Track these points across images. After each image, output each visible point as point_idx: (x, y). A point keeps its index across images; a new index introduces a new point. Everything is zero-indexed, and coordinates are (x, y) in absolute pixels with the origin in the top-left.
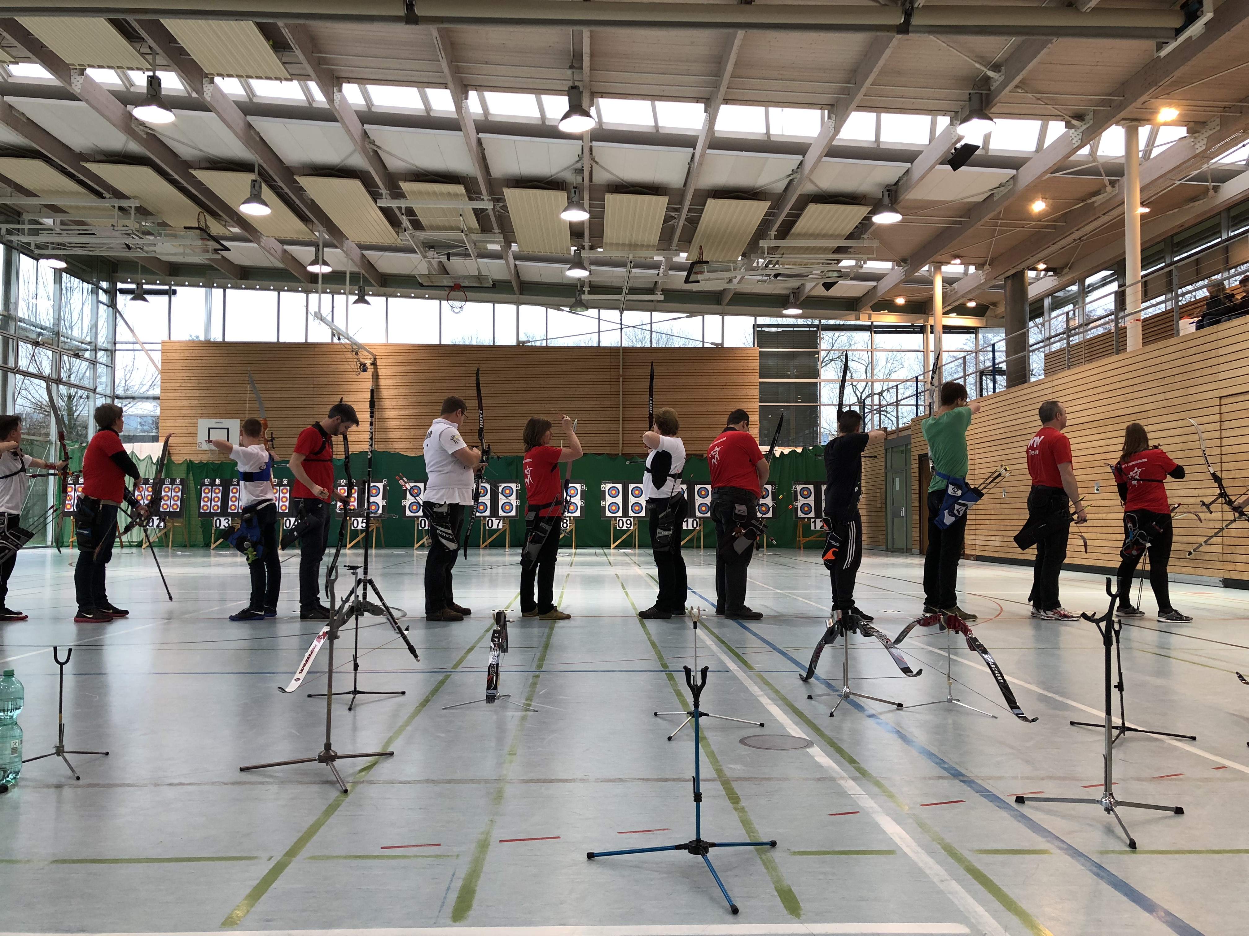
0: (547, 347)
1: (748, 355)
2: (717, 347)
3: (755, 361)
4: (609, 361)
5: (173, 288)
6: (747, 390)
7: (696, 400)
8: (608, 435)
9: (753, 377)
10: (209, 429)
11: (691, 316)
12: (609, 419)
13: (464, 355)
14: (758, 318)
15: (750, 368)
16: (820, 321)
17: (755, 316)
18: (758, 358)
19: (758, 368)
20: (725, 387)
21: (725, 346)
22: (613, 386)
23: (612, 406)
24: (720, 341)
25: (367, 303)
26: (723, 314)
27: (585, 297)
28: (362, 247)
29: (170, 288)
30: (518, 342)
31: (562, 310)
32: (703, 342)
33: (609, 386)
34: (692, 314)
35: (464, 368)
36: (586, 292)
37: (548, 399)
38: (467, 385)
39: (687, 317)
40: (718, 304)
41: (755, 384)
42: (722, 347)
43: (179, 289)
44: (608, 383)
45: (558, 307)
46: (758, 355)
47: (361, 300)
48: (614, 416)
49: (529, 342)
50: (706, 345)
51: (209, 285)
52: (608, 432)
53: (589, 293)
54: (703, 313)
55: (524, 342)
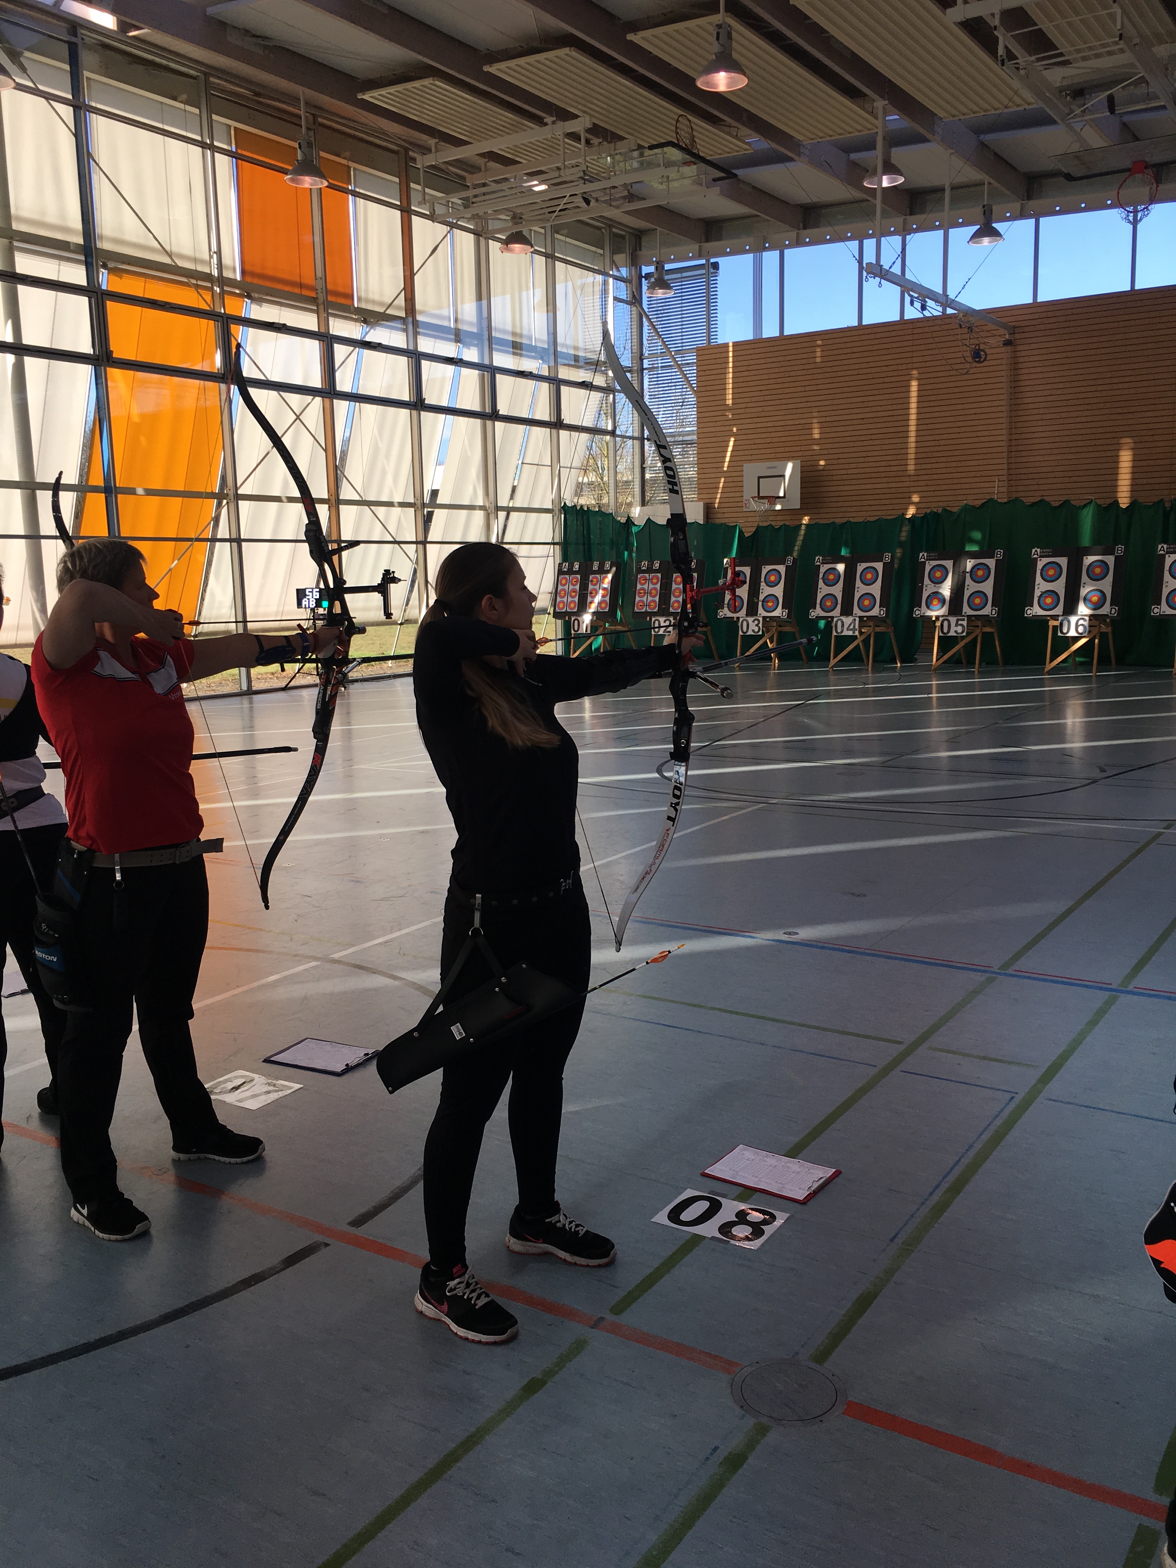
5: (712, 260)
10: (759, 478)
25: (996, 234)
28: (979, 129)
29: (708, 261)
43: (720, 260)
47: (987, 231)
51: (759, 248)
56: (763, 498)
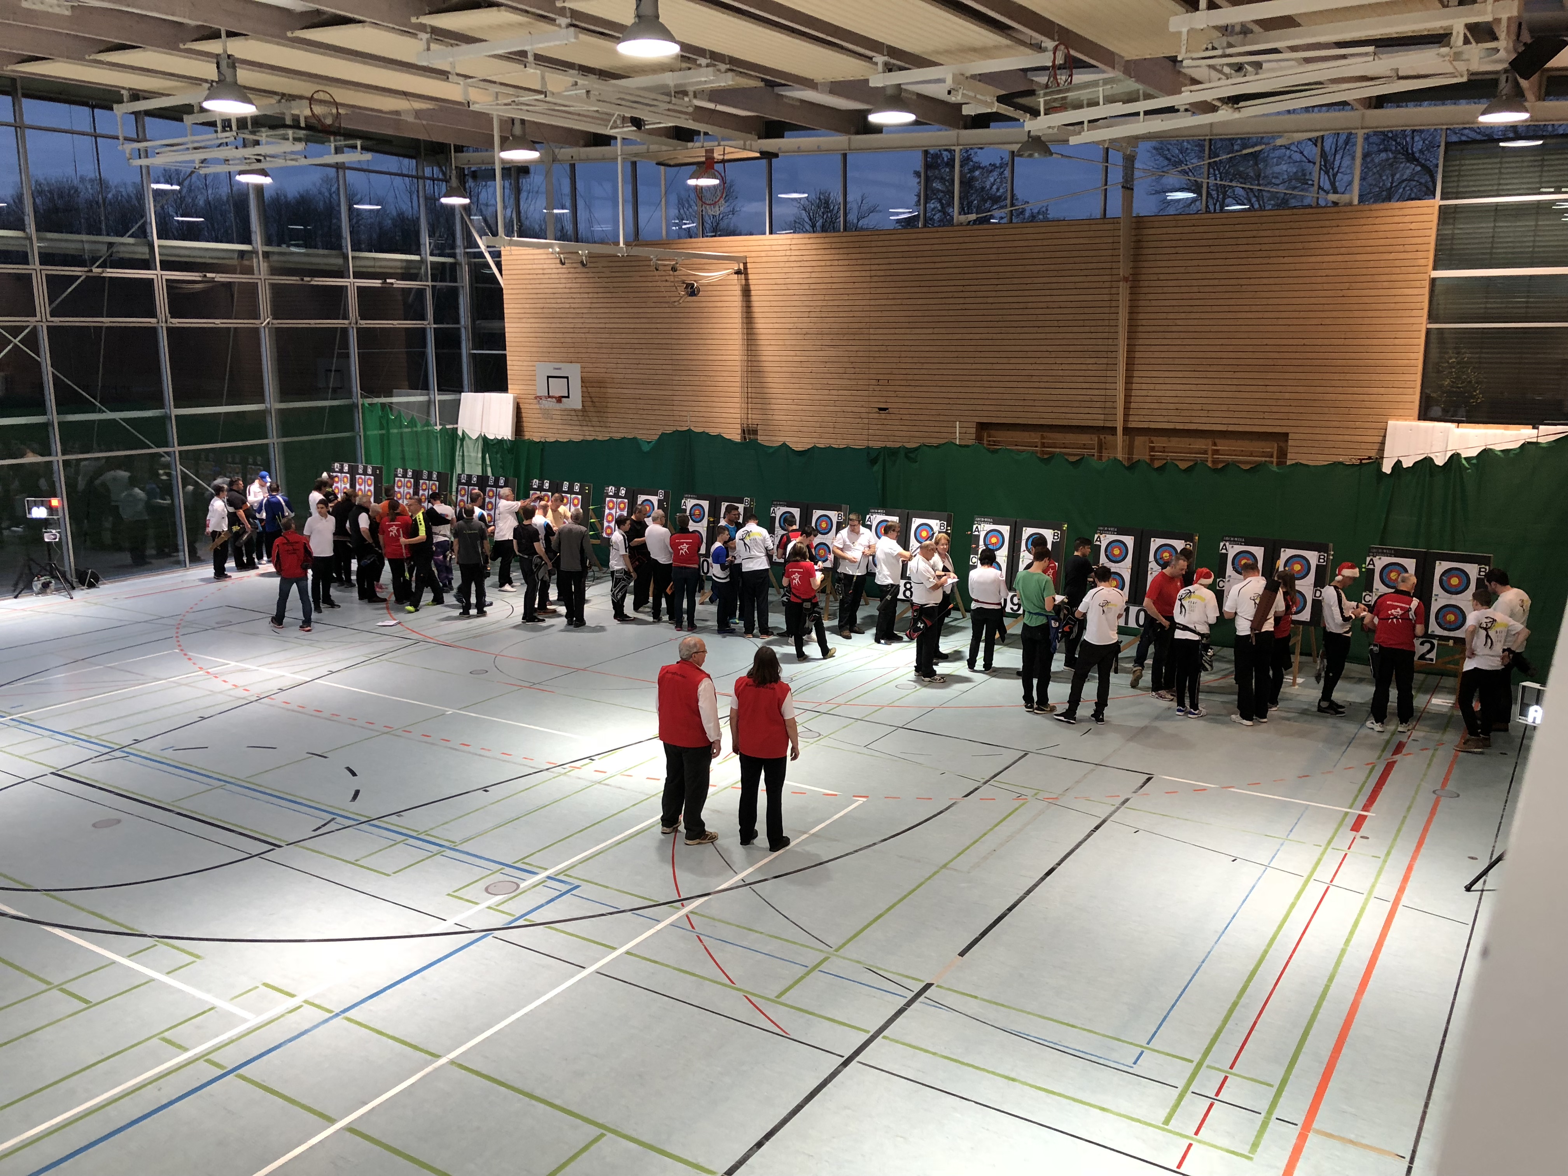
1: (1408, 219)
3: (1423, 233)
4: (1109, 246)
8: (1103, 392)
9: (1418, 269)
10: (548, 377)
12: (1105, 361)
13: (869, 250)
15: (1408, 248)
18: (1435, 222)
19: (1432, 247)
33: (1106, 297)
35: (869, 273)
41: (1419, 283)
44: (1106, 291)
46: (1434, 216)
48: (1113, 354)
52: (1103, 386)
56: (552, 397)
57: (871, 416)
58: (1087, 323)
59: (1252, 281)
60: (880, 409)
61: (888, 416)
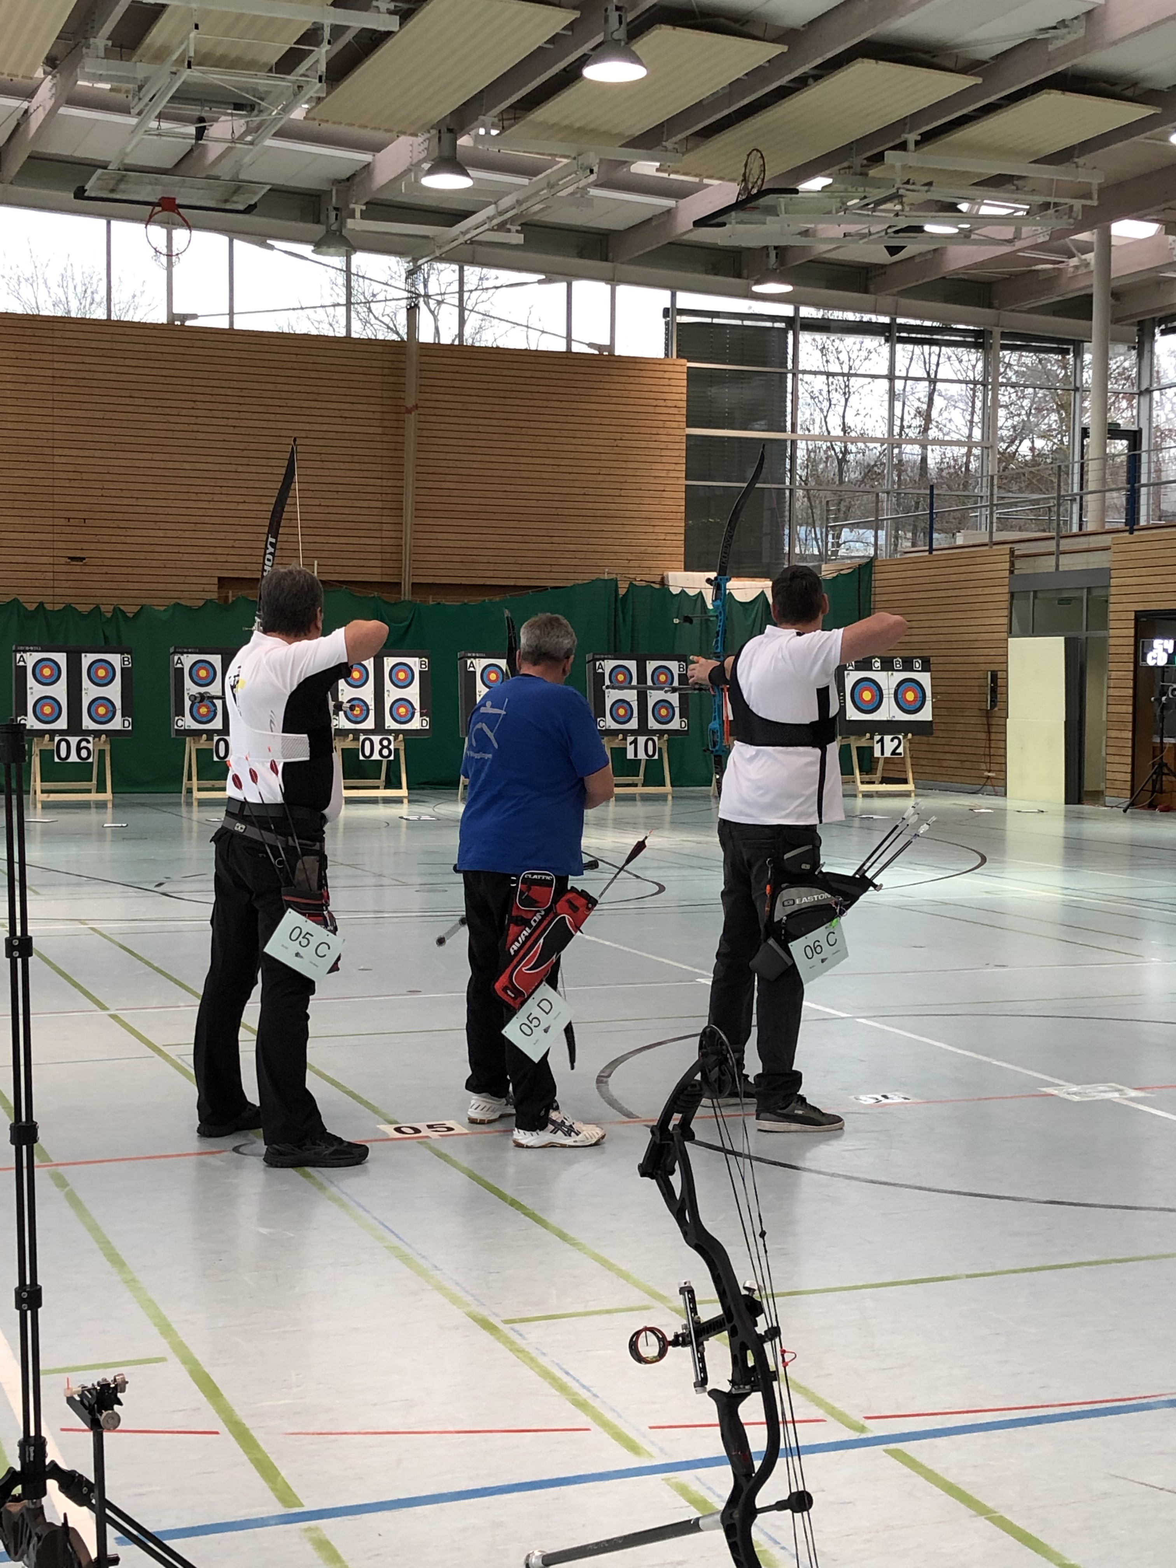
0: (231, 332)
1: (667, 375)
2: (601, 354)
3: (680, 390)
4: (378, 371)
6: (664, 453)
7: (562, 469)
8: (378, 541)
9: (674, 425)
11: (548, 281)
12: (379, 504)
13: (49, 341)
14: (680, 295)
15: (669, 403)
16: (797, 310)
17: (674, 289)
18: (685, 383)
19: (684, 404)
20: (620, 443)
21: (617, 353)
22: (387, 431)
23: (385, 475)
24: (607, 342)
26: (613, 280)
27: (356, 224)
30: (172, 316)
31: (272, 248)
32: (569, 339)
33: (380, 430)
34: (551, 276)
35: (49, 373)
36: (358, 214)
37: (245, 453)
38: (56, 412)
39: (540, 282)
40: (602, 259)
41: (678, 439)
42: (612, 355)
44: (377, 423)
45: (260, 238)
46: (685, 376)
48: (390, 497)
49: (194, 316)
50: (576, 348)
52: (378, 534)
53: (364, 216)
54: (569, 276)
55: (185, 317)
57: (57, 568)
58: (356, 459)
59: (532, 424)
60: (72, 559)
61: (87, 569)
